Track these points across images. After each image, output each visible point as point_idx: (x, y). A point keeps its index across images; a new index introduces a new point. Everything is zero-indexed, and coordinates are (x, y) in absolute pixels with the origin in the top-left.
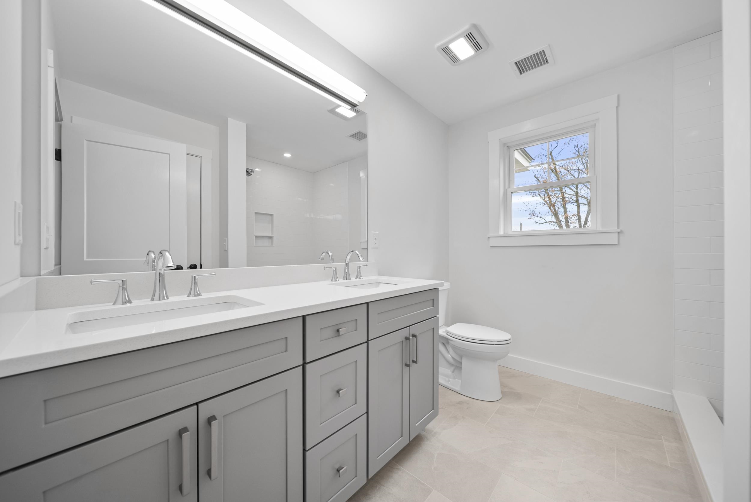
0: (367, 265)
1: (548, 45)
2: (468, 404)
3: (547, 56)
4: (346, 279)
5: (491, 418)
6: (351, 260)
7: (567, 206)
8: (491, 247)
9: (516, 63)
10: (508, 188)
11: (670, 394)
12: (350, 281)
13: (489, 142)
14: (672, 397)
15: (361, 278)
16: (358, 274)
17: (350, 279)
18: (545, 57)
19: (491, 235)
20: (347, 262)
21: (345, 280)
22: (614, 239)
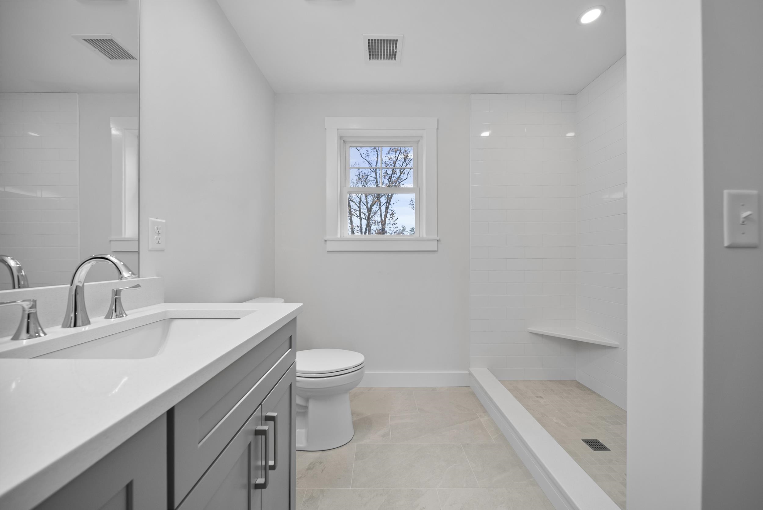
0: (138, 286)
1: (403, 35)
2: (321, 463)
3: (397, 50)
4: (73, 324)
5: (354, 471)
6: (89, 277)
7: (352, 218)
8: (328, 251)
9: (369, 40)
10: (344, 186)
11: (468, 372)
12: (87, 328)
13: (326, 129)
14: (470, 374)
15: (123, 316)
16: (114, 308)
17: (89, 323)
18: (396, 50)
19: (328, 237)
20: (76, 282)
21: (70, 327)
22: (433, 246)
